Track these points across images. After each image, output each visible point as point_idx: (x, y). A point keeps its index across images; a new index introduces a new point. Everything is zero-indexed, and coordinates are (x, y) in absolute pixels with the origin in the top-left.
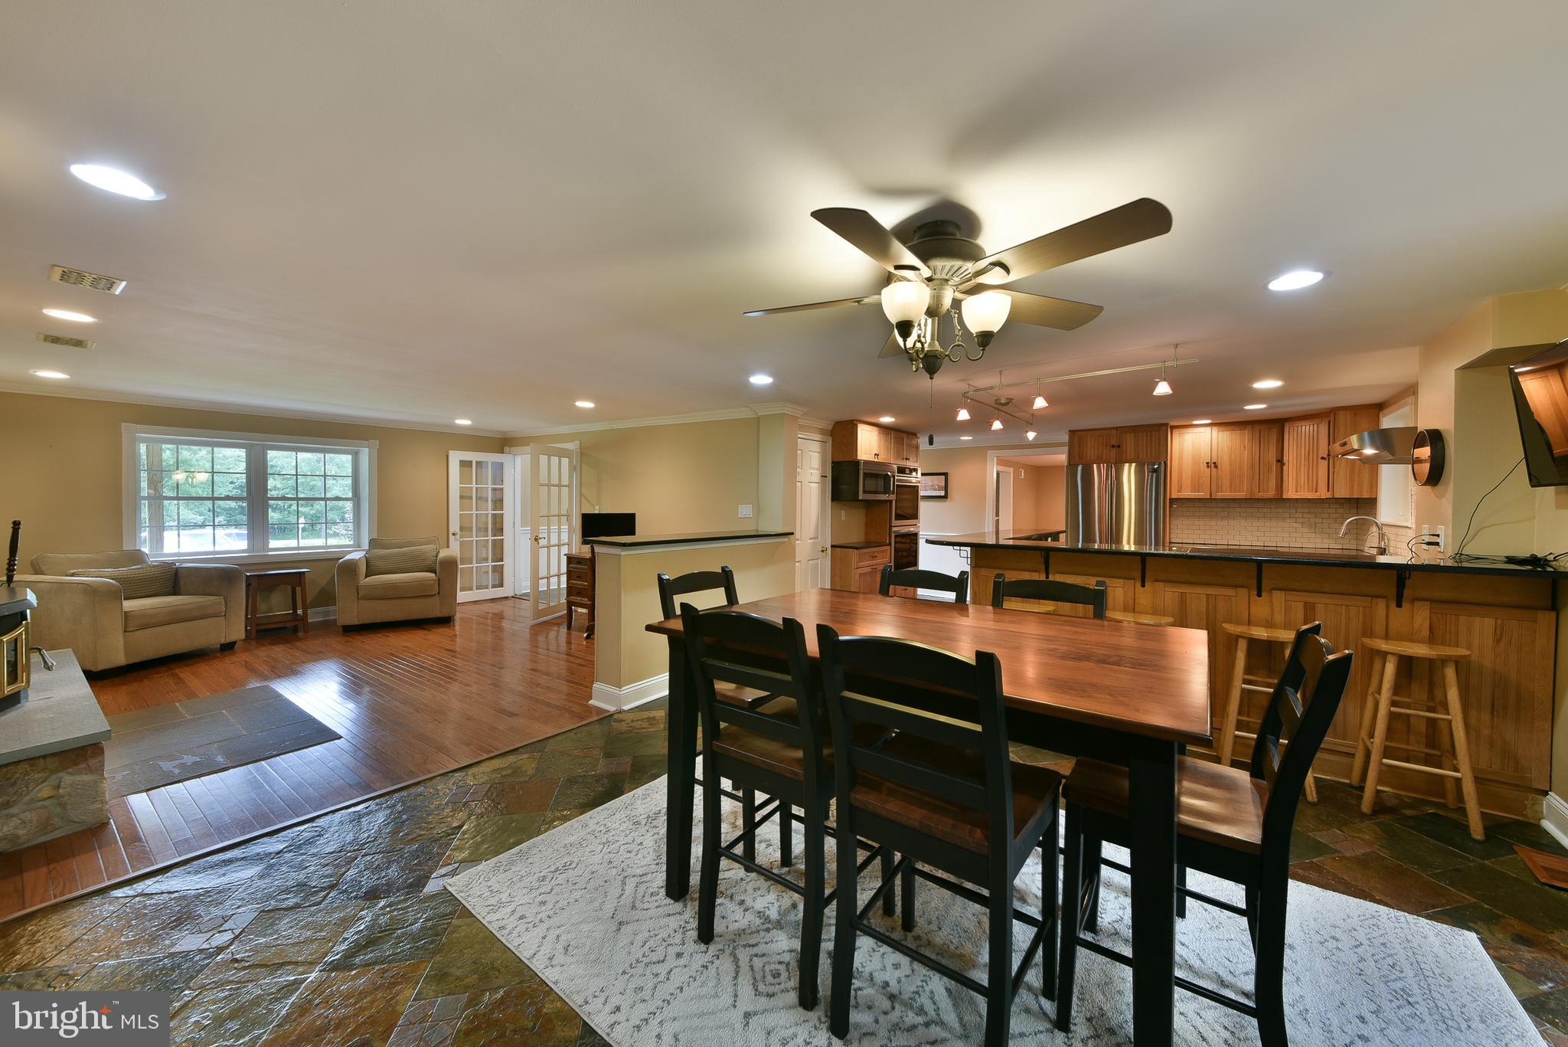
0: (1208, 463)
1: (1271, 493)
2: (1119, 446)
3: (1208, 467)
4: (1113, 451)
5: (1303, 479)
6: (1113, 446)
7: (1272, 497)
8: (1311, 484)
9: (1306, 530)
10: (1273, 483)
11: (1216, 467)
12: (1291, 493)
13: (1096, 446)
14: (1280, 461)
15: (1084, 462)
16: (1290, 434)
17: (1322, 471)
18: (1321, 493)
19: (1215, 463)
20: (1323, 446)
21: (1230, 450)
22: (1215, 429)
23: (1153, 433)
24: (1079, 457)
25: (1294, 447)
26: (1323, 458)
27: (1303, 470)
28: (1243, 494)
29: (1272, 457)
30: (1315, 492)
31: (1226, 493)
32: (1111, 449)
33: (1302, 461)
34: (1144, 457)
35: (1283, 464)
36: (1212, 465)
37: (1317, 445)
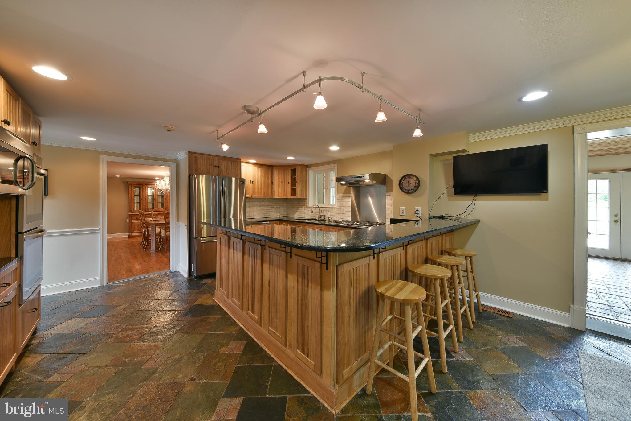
0: (250, 181)
1: (270, 196)
2: (219, 167)
3: (250, 183)
4: (216, 169)
5: (281, 190)
6: (216, 166)
7: (270, 197)
8: (284, 193)
10: (271, 192)
11: (253, 183)
12: (276, 196)
13: (206, 164)
14: (272, 183)
15: (199, 174)
16: (276, 173)
17: (289, 188)
18: (289, 196)
19: (253, 181)
20: (289, 178)
21: (257, 176)
22: (252, 166)
23: (235, 162)
24: (195, 170)
25: (278, 177)
26: (289, 183)
27: (281, 187)
28: (261, 196)
29: (270, 181)
30: (286, 195)
31: (256, 196)
32: (215, 168)
33: (281, 183)
34: (231, 175)
35: (273, 184)
36: (252, 182)
37: (286, 178)
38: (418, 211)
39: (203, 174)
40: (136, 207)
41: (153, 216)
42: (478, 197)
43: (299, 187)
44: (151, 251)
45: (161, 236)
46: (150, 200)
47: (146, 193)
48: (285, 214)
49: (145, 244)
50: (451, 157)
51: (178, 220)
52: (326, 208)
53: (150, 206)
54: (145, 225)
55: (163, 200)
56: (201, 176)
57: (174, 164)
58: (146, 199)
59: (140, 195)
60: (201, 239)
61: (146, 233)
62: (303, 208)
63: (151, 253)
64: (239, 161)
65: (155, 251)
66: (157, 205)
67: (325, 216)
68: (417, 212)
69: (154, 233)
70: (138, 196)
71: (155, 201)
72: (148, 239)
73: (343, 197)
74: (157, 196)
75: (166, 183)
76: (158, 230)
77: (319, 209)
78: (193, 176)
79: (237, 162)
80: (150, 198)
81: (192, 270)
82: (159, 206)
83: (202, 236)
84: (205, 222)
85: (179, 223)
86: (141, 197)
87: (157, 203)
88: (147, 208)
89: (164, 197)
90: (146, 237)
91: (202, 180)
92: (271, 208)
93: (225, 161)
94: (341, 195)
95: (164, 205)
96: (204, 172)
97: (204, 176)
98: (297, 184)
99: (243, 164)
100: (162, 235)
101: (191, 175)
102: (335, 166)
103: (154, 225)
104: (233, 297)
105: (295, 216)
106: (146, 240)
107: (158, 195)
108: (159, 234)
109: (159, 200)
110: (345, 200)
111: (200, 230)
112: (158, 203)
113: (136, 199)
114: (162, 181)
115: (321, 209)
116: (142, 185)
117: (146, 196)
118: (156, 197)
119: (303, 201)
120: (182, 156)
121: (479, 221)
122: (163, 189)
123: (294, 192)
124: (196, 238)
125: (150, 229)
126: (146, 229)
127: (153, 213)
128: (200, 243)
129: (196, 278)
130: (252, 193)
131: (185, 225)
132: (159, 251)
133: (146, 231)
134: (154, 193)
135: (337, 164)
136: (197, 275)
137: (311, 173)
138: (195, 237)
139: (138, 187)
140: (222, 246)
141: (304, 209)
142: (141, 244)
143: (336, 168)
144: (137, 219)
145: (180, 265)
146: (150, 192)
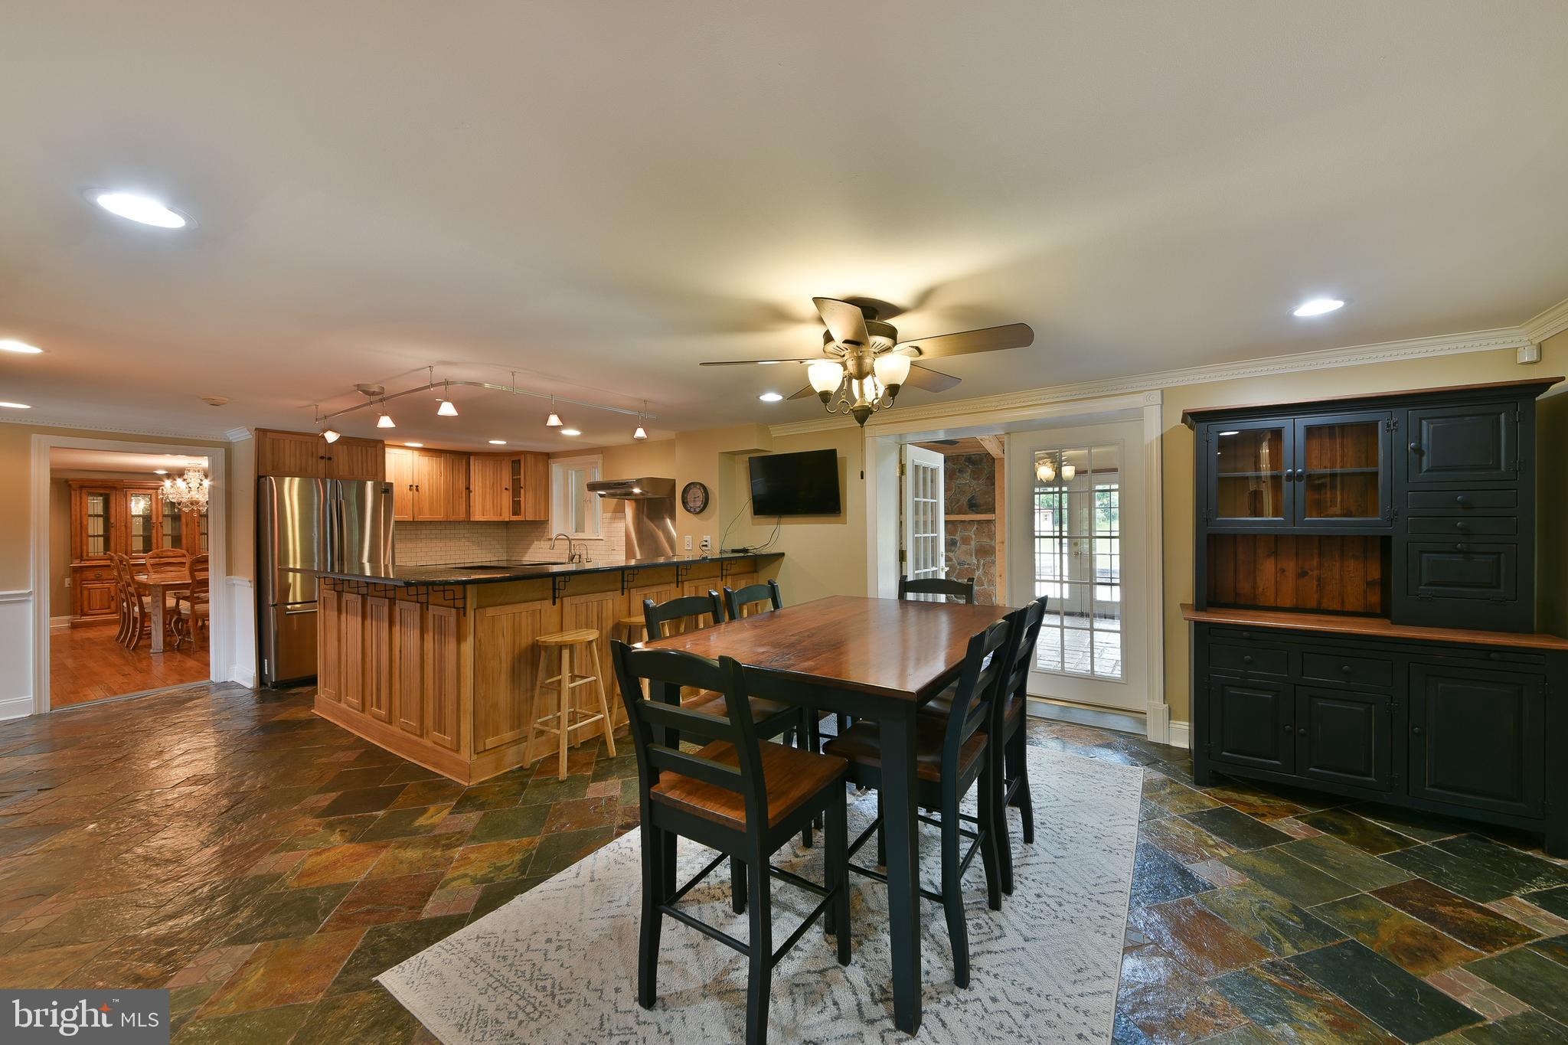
0: (411, 486)
1: (462, 516)
2: (330, 459)
3: (410, 489)
4: (322, 464)
5: (488, 504)
6: (322, 458)
7: (463, 520)
8: (495, 509)
9: (474, 548)
10: (463, 507)
11: (417, 490)
12: (477, 516)
13: (298, 454)
14: (468, 488)
15: (281, 475)
16: (475, 466)
17: (506, 499)
18: (507, 516)
19: (417, 486)
20: (506, 479)
21: (429, 475)
22: (416, 453)
23: (369, 448)
24: (273, 466)
25: (480, 477)
26: (506, 489)
27: (488, 498)
28: (440, 517)
29: (462, 485)
30: (501, 515)
31: (426, 516)
32: (319, 460)
33: (488, 490)
34: (360, 474)
35: (470, 492)
36: (415, 488)
37: (501, 479)
38: (706, 541)
39: (293, 475)
40: (96, 546)
41: (149, 567)
42: (784, 519)
43: (528, 500)
44: (151, 651)
45: (179, 613)
46: (137, 527)
47: (127, 509)
48: (505, 554)
49: (133, 635)
50: (746, 457)
51: (230, 570)
52: (585, 540)
53: (138, 544)
54: (131, 589)
55: (180, 528)
56: (287, 480)
57: (221, 452)
58: (127, 527)
59: (106, 516)
60: (289, 607)
61: (133, 610)
62: (540, 540)
63: (152, 655)
64: (380, 445)
65: (164, 651)
66: (160, 540)
67: (580, 556)
68: (705, 543)
69: (161, 606)
70: (101, 520)
71: (154, 531)
72: (142, 627)
73: (613, 519)
74: (160, 520)
75: (190, 485)
76: (171, 602)
77: (570, 543)
78: (266, 480)
79: (376, 447)
80: (138, 523)
81: (266, 671)
82: (167, 543)
83: (290, 601)
84: (298, 567)
85: (233, 577)
86: (112, 520)
87: (160, 535)
88: (129, 548)
89: (183, 520)
90: (135, 619)
91: (291, 490)
92: (467, 544)
93: (345, 447)
94: (609, 515)
95: (184, 541)
96: (293, 470)
97: (297, 480)
98: (522, 491)
99: (388, 450)
100: (182, 612)
101: (263, 477)
102: (597, 458)
103: (160, 589)
104: (347, 696)
105: (526, 559)
106: (134, 627)
107: (164, 516)
108: (176, 610)
109: (167, 528)
110: (615, 525)
111: (285, 589)
112: (164, 535)
113: (96, 527)
114: (179, 481)
115: (573, 542)
116: (115, 488)
117: (128, 516)
118: (157, 518)
119: (538, 526)
120: (241, 436)
121: (783, 555)
122: (184, 500)
123: (516, 508)
124: (273, 605)
125: (147, 600)
126: (135, 599)
127: (153, 561)
128: (284, 617)
129: (275, 685)
130: (416, 509)
131: (248, 580)
132: (174, 650)
133: (134, 605)
134: (151, 510)
135: (601, 455)
136: (279, 679)
137: (556, 470)
138: (273, 601)
139: (101, 495)
140: (327, 612)
141: (542, 542)
142: (117, 640)
143: (600, 462)
144: (99, 579)
145: (236, 667)
146: (138, 506)
